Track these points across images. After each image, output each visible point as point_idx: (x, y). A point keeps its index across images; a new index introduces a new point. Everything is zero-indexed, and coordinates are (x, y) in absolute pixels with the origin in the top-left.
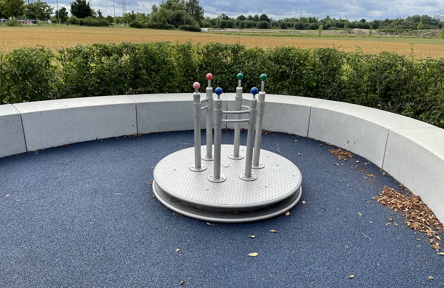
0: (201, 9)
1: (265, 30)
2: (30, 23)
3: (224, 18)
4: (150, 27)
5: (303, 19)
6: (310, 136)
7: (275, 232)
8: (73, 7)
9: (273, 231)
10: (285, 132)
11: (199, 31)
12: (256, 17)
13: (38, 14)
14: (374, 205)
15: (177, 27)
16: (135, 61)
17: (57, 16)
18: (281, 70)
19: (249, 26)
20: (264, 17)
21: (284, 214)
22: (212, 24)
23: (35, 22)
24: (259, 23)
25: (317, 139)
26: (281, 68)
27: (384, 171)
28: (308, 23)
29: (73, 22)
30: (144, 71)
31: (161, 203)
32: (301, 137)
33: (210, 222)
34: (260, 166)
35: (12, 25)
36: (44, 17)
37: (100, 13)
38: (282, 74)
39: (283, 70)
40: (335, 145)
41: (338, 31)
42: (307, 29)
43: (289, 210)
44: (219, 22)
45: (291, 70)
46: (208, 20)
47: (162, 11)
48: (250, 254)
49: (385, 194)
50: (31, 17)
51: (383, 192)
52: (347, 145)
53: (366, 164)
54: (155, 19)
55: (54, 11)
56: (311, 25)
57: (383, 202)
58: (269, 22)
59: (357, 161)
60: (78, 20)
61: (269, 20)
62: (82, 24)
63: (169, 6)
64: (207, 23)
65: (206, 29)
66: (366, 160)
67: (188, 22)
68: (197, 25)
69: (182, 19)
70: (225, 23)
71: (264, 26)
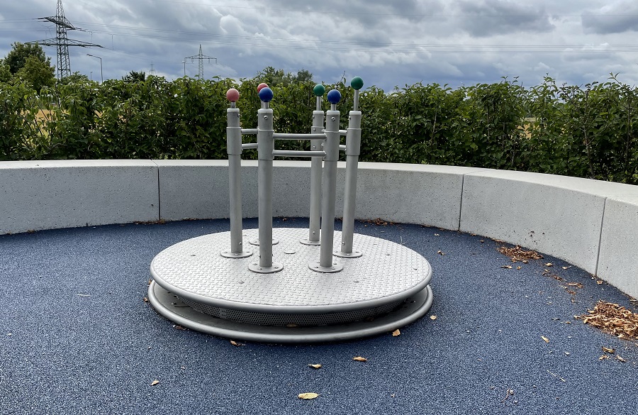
6: (463, 229)
7: (364, 361)
9: (359, 358)
10: (419, 223)
14: (576, 327)
18: (414, 124)
21: (390, 332)
25: (476, 233)
26: (415, 120)
27: (600, 279)
31: (155, 309)
32: (448, 230)
33: (238, 340)
34: (354, 254)
38: (417, 131)
39: (418, 123)
40: (509, 241)
43: (402, 328)
45: (433, 122)
48: (300, 395)
49: (600, 311)
51: (596, 308)
52: (529, 239)
53: (564, 268)
57: (594, 323)
59: (549, 264)
66: (565, 263)
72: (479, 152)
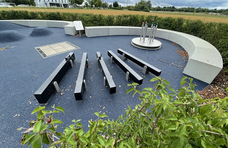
0: (151, 4)
1: (172, 12)
2: (102, 9)
3: (158, 8)
4: (134, 10)
5: (189, 8)
8: (114, 4)
11: (149, 12)
12: (170, 7)
13: (105, 6)
15: (142, 10)
16: (131, 19)
17: (109, 7)
18: (166, 23)
19: (167, 10)
20: (173, 7)
21: (155, 50)
22: (154, 9)
23: (104, 8)
24: (171, 9)
25: (170, 40)
27: (183, 48)
28: (190, 10)
29: (113, 9)
30: (132, 21)
32: (167, 40)
34: (153, 41)
35: (98, 9)
36: (106, 7)
37: (120, 6)
40: (174, 42)
41: (202, 13)
42: (189, 12)
43: (157, 49)
44: (156, 9)
46: (153, 8)
47: (138, 5)
50: (103, 7)
52: (177, 42)
54: (136, 8)
55: (109, 5)
56: (192, 10)
58: (175, 9)
59: (178, 45)
60: (115, 8)
61: (175, 8)
62: (115, 9)
63: (141, 3)
64: (152, 9)
65: (151, 11)
67: (146, 9)
68: (149, 10)
69: (144, 8)
70: (159, 9)
71: (173, 11)
72: (175, 28)
